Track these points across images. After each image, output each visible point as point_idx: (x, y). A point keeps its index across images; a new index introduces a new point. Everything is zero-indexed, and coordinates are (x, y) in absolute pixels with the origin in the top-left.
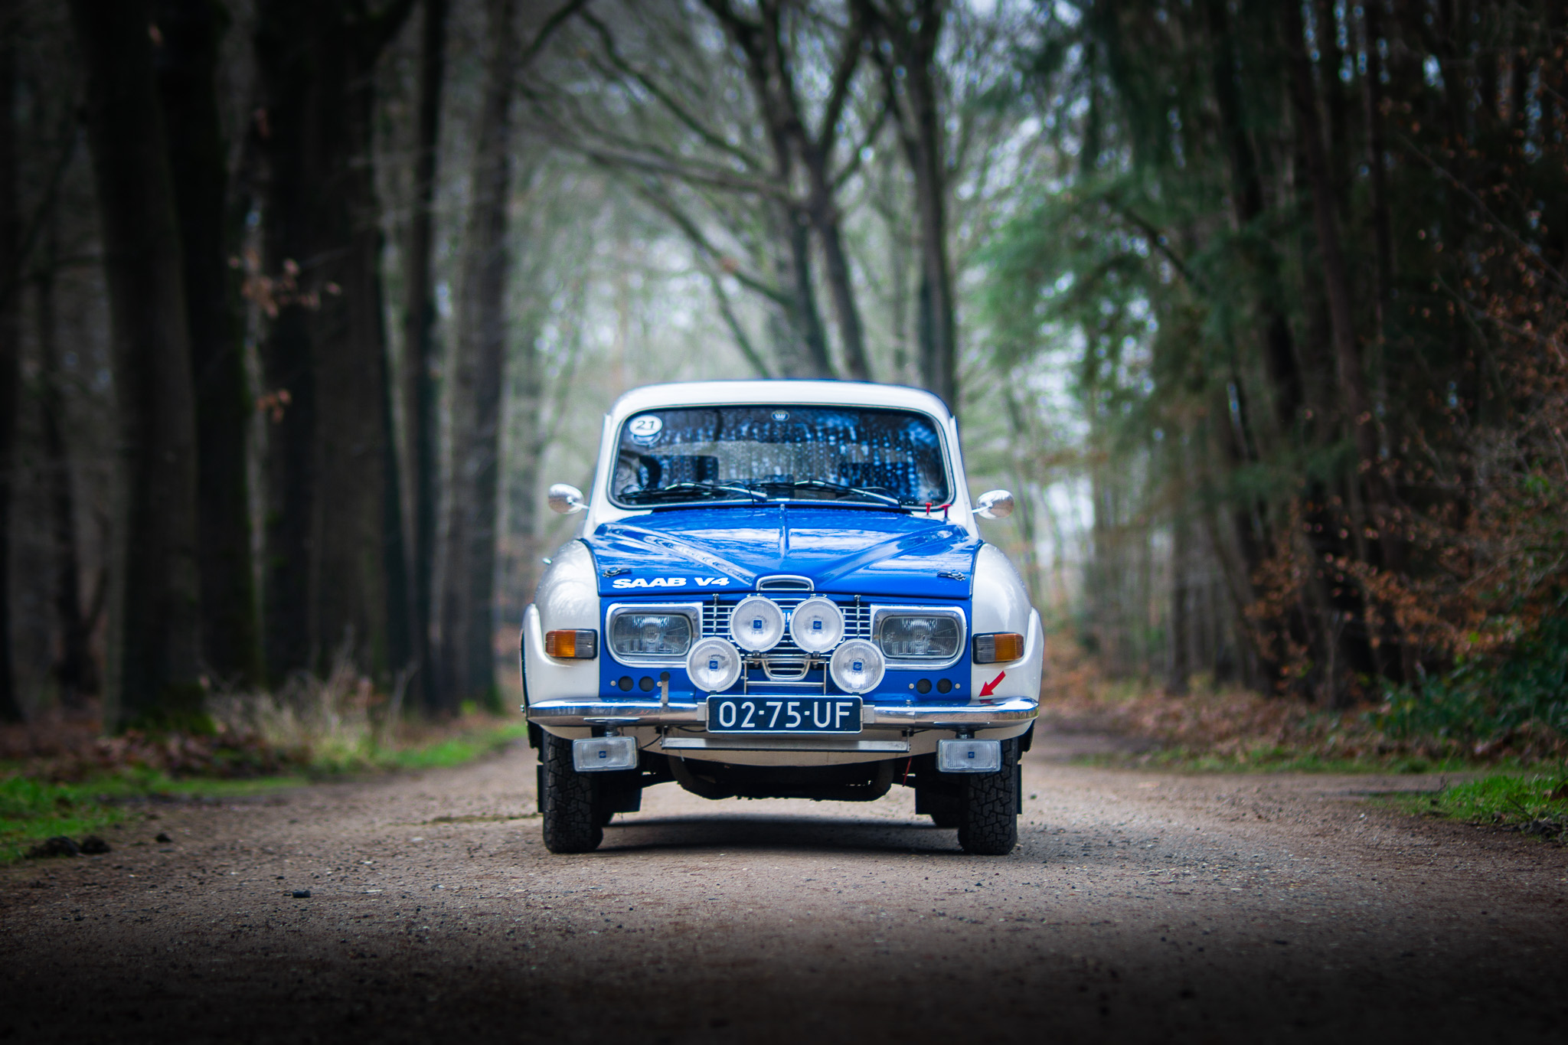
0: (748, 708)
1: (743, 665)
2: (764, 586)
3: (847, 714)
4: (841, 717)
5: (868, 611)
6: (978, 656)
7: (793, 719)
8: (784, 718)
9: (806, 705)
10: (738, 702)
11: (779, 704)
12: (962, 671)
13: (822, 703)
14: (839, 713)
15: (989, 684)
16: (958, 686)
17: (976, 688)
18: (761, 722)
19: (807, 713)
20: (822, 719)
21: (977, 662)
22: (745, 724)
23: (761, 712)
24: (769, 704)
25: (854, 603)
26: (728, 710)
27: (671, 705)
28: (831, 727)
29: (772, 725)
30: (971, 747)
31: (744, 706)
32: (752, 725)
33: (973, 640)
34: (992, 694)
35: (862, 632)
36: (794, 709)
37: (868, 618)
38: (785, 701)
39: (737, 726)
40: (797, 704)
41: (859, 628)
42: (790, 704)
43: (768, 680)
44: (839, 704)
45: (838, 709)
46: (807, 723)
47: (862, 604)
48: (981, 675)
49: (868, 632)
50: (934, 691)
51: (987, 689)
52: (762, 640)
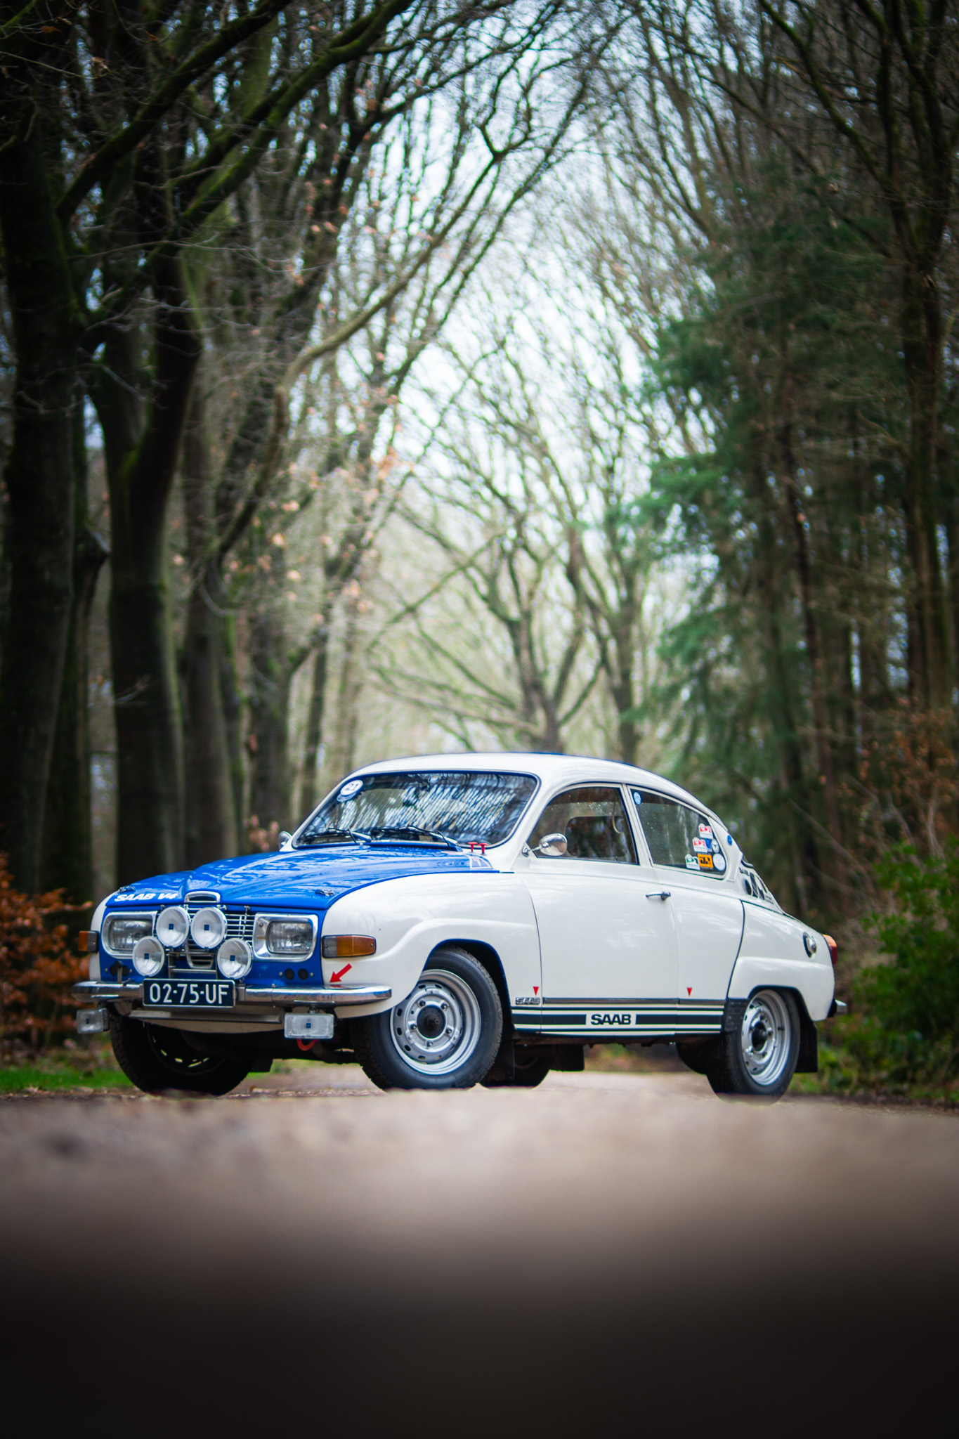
0: (167, 988)
1: (166, 958)
2: (191, 899)
3: (225, 993)
4: (223, 996)
5: (253, 918)
6: (326, 952)
7: (193, 997)
8: (189, 996)
9: (201, 987)
10: (161, 984)
11: (185, 986)
12: (315, 964)
13: (211, 984)
14: (221, 993)
15: (336, 973)
16: (312, 974)
17: (327, 976)
18: (176, 999)
19: (202, 992)
20: (211, 998)
21: (325, 957)
22: (166, 1000)
23: (175, 992)
24: (179, 985)
25: (243, 912)
26: (155, 989)
27: (128, 986)
28: (216, 1003)
29: (182, 1001)
30: (309, 1020)
31: (164, 987)
32: (170, 1001)
33: (321, 940)
34: (340, 980)
35: (246, 933)
36: (195, 989)
37: (252, 923)
38: (189, 983)
39: (161, 1002)
40: (196, 986)
41: (244, 931)
42: (192, 986)
43: (189, 968)
44: (220, 986)
45: (220, 990)
46: (202, 1000)
47: (249, 912)
48: (330, 967)
49: (251, 933)
50: (297, 977)
51: (336, 978)
52: (172, 938)
